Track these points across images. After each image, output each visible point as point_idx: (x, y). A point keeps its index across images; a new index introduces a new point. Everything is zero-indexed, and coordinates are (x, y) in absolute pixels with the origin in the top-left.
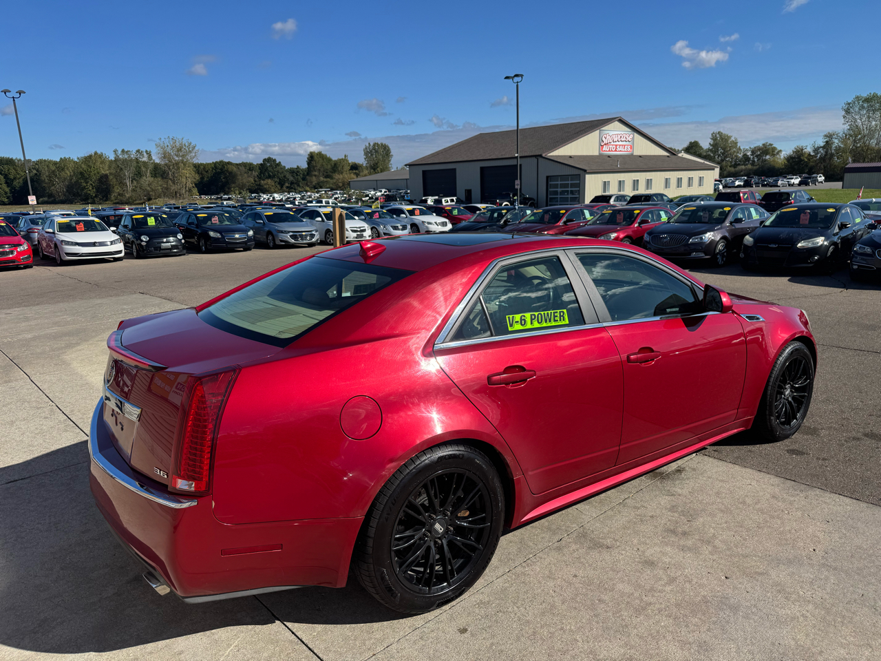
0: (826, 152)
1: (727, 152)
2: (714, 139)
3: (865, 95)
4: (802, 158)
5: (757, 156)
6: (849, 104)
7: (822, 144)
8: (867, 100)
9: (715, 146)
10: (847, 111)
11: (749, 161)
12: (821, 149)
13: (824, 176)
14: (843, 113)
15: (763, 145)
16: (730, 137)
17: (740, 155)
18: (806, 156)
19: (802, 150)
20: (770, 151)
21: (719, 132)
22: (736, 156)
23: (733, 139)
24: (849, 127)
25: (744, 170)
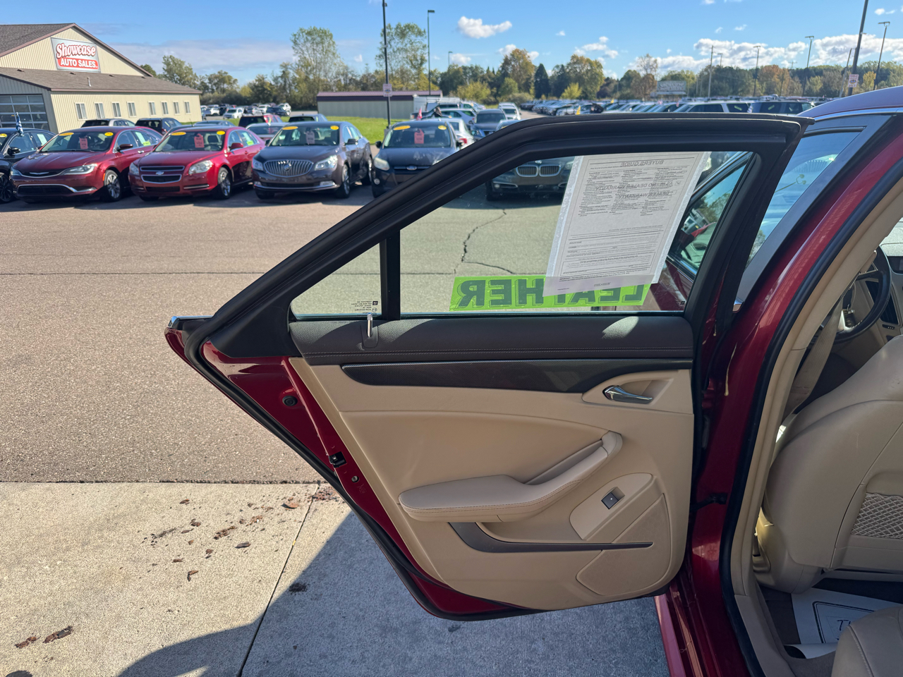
0: (285, 82)
1: (184, 78)
2: (167, 64)
3: (307, 28)
4: (265, 87)
5: (215, 84)
6: (295, 35)
7: (280, 74)
8: (309, 33)
9: (169, 71)
10: (295, 42)
11: (208, 89)
12: (280, 79)
13: (290, 105)
14: (292, 44)
15: (219, 73)
16: (183, 62)
17: (198, 83)
18: (268, 85)
19: (263, 79)
20: (227, 79)
21: (171, 57)
22: (194, 84)
23: (186, 64)
24: (299, 58)
25: (213, 98)
